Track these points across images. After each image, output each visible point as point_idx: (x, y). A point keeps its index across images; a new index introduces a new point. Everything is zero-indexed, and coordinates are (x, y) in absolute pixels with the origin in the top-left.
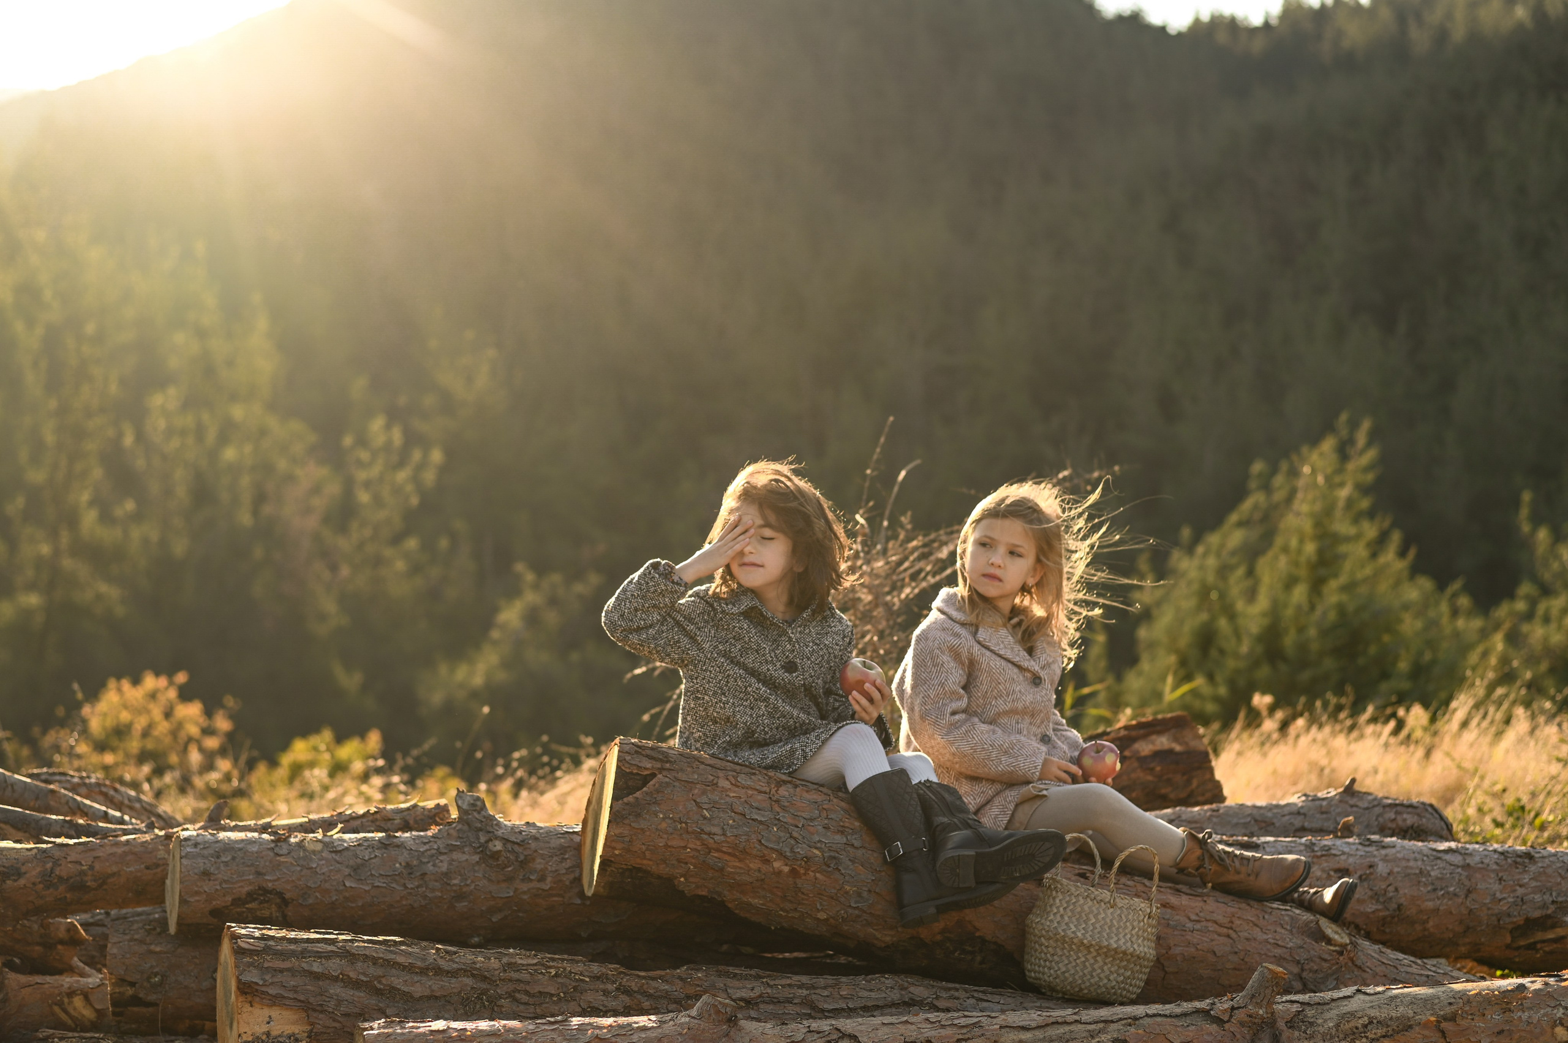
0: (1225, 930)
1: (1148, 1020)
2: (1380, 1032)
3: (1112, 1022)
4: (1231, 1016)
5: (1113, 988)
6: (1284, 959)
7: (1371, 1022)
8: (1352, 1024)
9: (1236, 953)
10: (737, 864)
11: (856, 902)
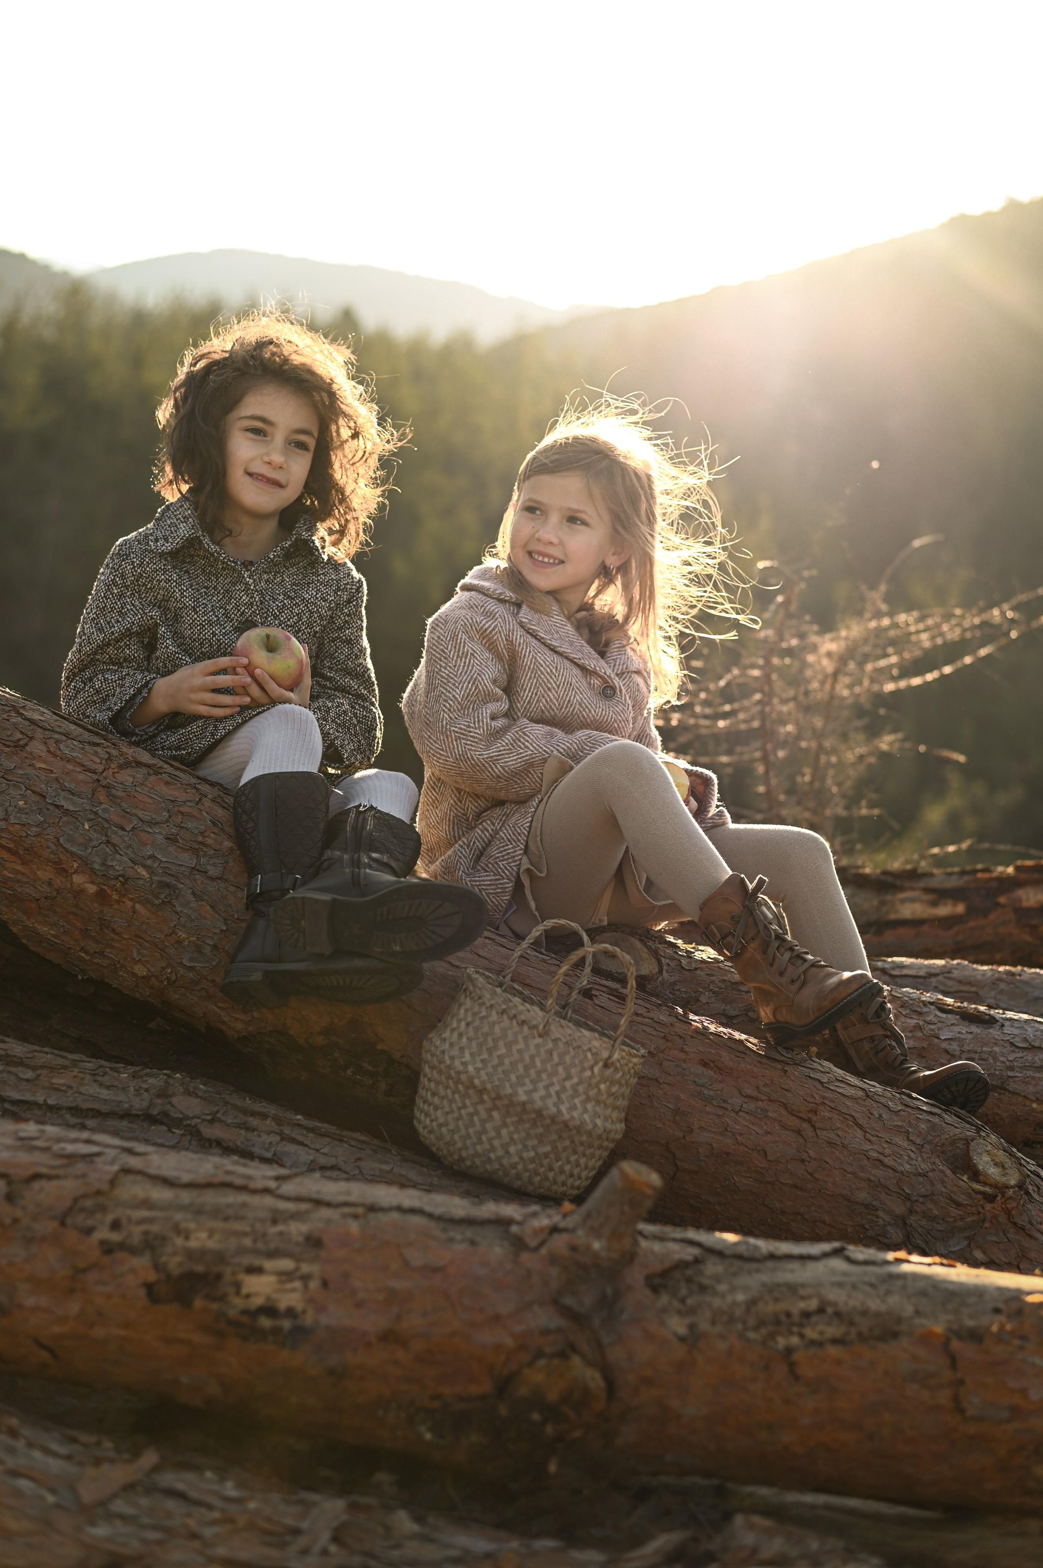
0: (797, 1121)
2: (833, 1331)
3: (329, 1205)
4: (542, 1244)
7: (821, 1310)
8: (782, 1306)
9: (803, 1161)
11: (191, 959)
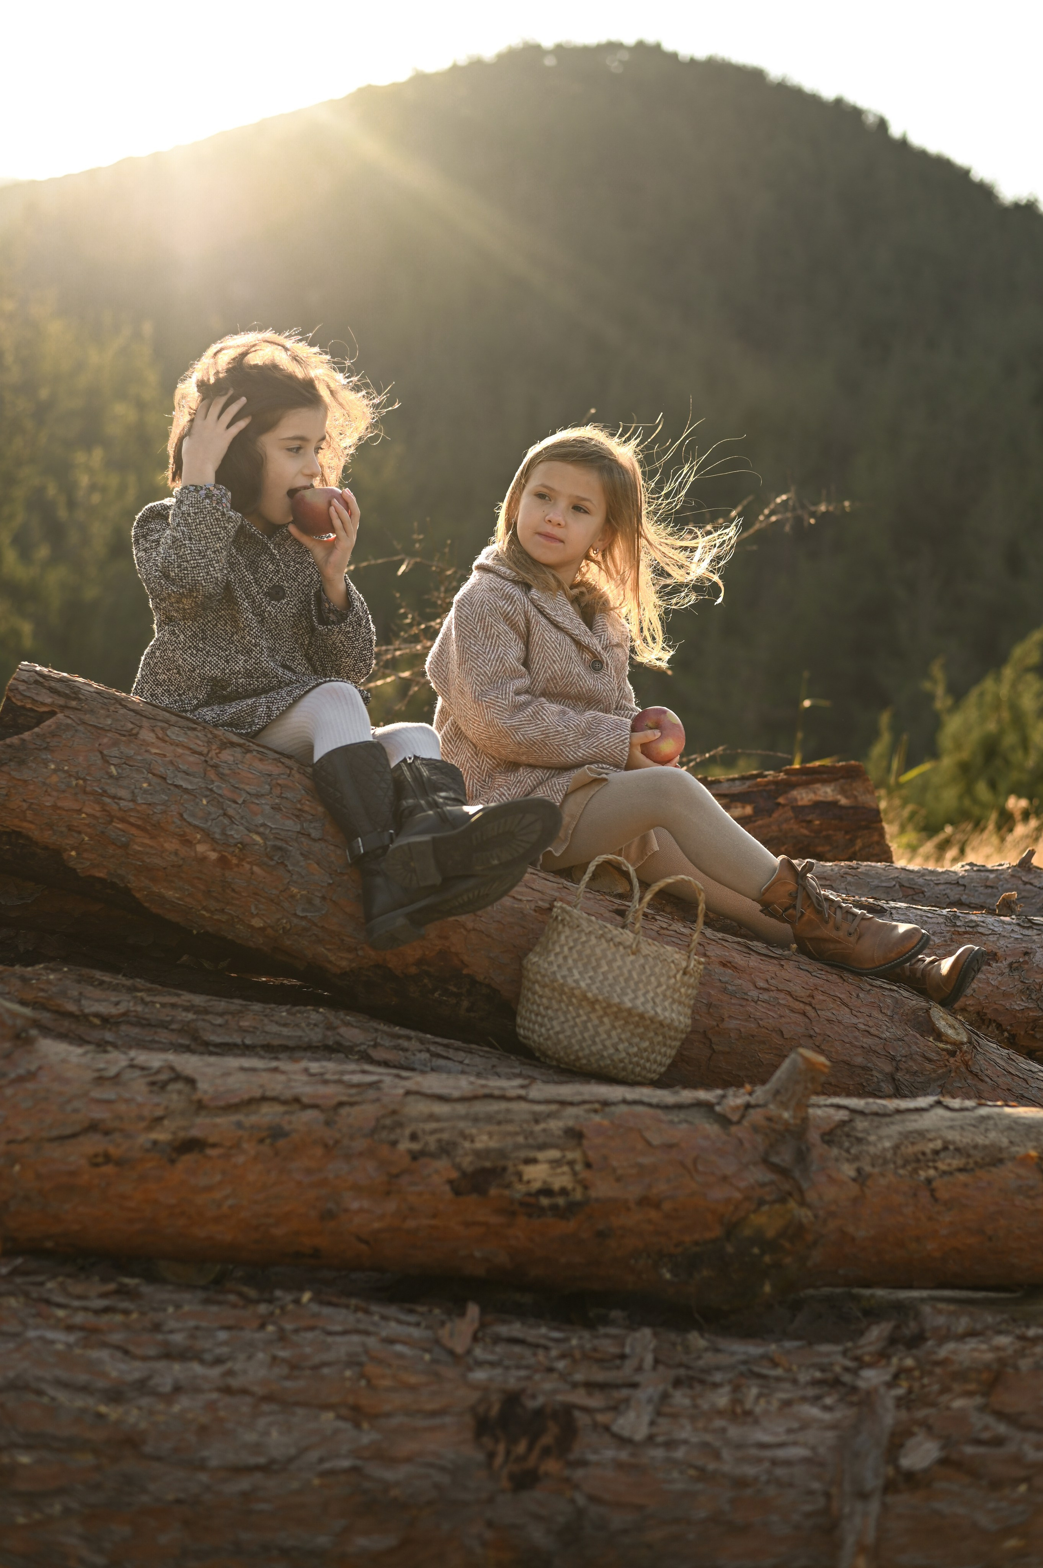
0: (801, 1005)
1: (624, 1108)
2: (957, 1162)
3: (572, 1104)
4: (743, 1117)
5: (621, 1061)
6: (875, 1052)
7: (945, 1148)
8: (918, 1148)
9: (811, 1036)
10: (147, 841)
11: (304, 910)
